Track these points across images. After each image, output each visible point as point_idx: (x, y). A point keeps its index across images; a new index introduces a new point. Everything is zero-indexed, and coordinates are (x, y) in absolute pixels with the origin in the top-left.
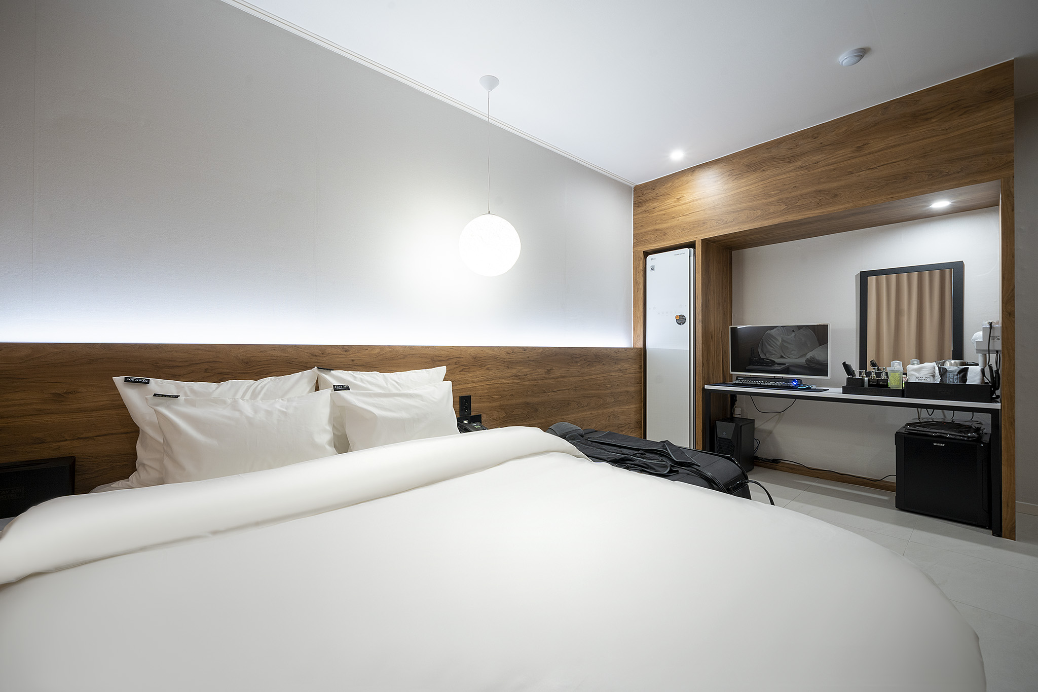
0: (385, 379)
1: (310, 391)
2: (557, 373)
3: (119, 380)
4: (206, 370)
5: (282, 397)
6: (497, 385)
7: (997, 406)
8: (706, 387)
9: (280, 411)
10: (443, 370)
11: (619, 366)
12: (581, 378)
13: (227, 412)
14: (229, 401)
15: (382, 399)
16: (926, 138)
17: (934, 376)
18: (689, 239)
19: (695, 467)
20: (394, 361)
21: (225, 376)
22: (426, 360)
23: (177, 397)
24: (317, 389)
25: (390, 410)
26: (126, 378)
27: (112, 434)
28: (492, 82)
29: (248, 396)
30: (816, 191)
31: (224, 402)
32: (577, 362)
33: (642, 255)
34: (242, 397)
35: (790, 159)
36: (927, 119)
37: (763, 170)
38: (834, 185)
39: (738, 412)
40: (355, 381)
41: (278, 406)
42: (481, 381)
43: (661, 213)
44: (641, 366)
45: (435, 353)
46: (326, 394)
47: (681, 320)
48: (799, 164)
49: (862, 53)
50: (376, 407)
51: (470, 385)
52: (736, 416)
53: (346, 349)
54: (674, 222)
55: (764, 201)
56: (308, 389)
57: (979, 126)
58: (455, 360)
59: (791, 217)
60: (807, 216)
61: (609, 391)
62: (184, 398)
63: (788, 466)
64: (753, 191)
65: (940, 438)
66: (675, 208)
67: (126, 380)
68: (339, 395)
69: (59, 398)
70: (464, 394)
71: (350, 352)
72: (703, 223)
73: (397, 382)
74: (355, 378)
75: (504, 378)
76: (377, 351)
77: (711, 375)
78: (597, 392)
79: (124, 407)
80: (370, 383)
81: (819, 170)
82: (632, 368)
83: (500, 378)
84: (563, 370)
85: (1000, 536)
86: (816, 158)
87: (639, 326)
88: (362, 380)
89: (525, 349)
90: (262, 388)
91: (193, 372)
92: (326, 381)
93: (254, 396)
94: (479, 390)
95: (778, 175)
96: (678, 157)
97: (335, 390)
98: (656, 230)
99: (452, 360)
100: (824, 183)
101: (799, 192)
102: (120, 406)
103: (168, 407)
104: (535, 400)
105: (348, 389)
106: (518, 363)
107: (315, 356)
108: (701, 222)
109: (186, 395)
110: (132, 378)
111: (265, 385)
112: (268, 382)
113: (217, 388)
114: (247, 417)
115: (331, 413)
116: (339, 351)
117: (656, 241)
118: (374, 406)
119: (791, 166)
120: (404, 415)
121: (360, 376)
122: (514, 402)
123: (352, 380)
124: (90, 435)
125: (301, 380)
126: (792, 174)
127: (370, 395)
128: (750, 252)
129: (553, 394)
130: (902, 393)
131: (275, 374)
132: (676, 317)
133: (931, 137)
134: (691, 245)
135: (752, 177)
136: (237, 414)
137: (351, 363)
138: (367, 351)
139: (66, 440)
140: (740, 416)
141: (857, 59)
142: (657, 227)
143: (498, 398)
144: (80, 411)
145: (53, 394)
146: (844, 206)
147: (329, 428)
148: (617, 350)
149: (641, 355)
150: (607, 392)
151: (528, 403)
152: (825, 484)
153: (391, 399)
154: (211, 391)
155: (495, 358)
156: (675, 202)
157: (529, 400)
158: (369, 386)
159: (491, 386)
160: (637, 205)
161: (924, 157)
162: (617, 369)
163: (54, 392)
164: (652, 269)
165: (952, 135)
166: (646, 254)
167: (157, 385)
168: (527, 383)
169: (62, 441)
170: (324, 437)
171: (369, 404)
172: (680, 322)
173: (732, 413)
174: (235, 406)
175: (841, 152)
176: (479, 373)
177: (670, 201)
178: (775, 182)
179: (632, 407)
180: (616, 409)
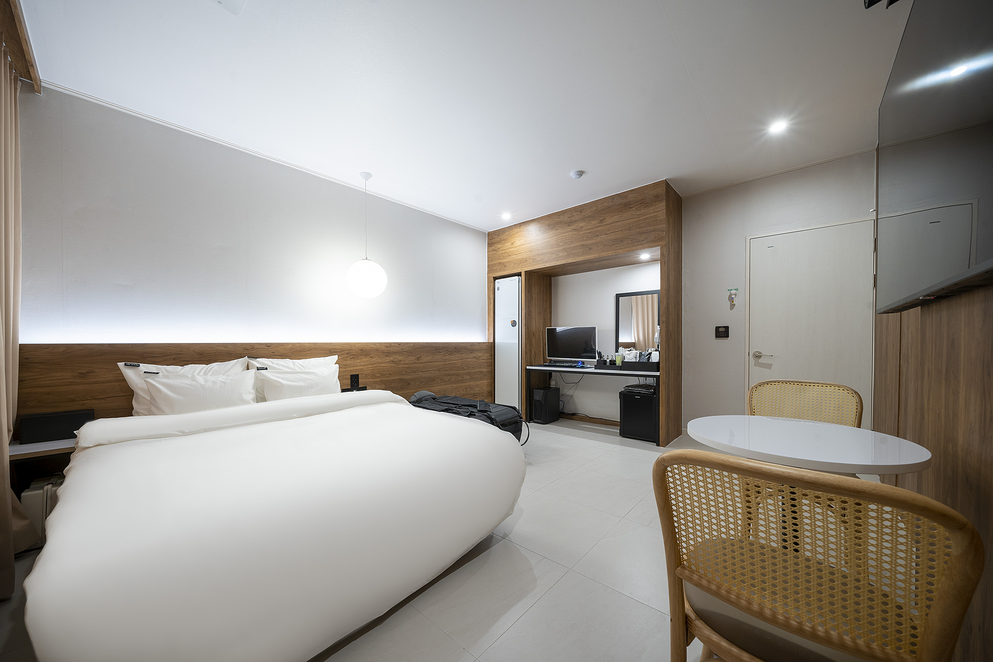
0: (294, 364)
1: (243, 370)
2: (425, 359)
3: (121, 365)
4: (174, 359)
5: (224, 374)
6: (378, 368)
7: (658, 374)
8: (528, 367)
9: (221, 381)
10: (336, 358)
11: (474, 355)
12: (444, 363)
13: (188, 382)
14: (190, 376)
15: (288, 375)
16: (630, 219)
17: (636, 358)
18: (518, 271)
19: (488, 413)
20: (303, 353)
21: (188, 363)
22: (326, 352)
23: (158, 373)
24: (248, 369)
25: (293, 381)
26: (125, 364)
27: (116, 396)
28: (368, 176)
29: (202, 373)
30: (581, 245)
31: (187, 377)
32: (440, 352)
33: (492, 279)
34: (198, 374)
35: (569, 224)
36: (631, 208)
37: (556, 229)
38: (590, 242)
39: (553, 384)
40: (272, 365)
41: (220, 379)
42: (366, 365)
43: (503, 252)
44: (492, 355)
45: (332, 347)
46: (252, 372)
47: (514, 324)
48: (573, 227)
49: (581, 173)
50: (284, 379)
51: (358, 368)
52: (551, 386)
53: (268, 345)
54: (510, 259)
55: (556, 249)
56: (242, 369)
57: (652, 215)
58: (347, 352)
59: (570, 261)
60: (577, 260)
61: (466, 371)
62: (162, 374)
63: (581, 417)
64: (551, 242)
65: (639, 394)
66: (511, 249)
67: (125, 365)
68: (260, 372)
69: (83, 375)
70: (354, 373)
71: (271, 347)
72: (524, 261)
73: (301, 365)
74: (273, 363)
75: (384, 363)
76: (291, 346)
77: (533, 360)
78: (456, 372)
79: (124, 380)
80: (282, 366)
81: (583, 232)
82: (486, 356)
83: (381, 363)
84: (429, 357)
85: (659, 446)
86: (582, 224)
87: (491, 328)
88: (277, 364)
89: (399, 344)
90: (211, 369)
91: (166, 360)
92: (253, 365)
93: (206, 373)
94: (365, 370)
95: (563, 233)
96: (507, 218)
97: (258, 370)
98: (500, 263)
99: (344, 352)
100: (585, 240)
101: (573, 245)
102: (122, 380)
103: (152, 379)
104: (408, 377)
105: (266, 369)
106: (394, 353)
107: (247, 350)
108: (524, 260)
109: (162, 372)
110: (129, 363)
111: (213, 367)
112: (215, 365)
113: (182, 369)
114: (201, 384)
115: (255, 383)
116: (264, 347)
117: (500, 271)
118: (283, 379)
119: (570, 228)
120: (302, 384)
121: (276, 362)
122: (391, 378)
123: (271, 364)
124: (102, 397)
125: (236, 365)
126: (570, 233)
127: (280, 373)
128: (561, 278)
129: (421, 373)
130: (620, 368)
131: (220, 361)
132: (511, 322)
133: (632, 219)
134: (519, 274)
135: (551, 233)
136: (195, 383)
137: (273, 354)
138: (283, 347)
139: (88, 400)
140: (554, 386)
141: (579, 176)
142: (500, 261)
143: (379, 376)
144: (96, 383)
145: (80, 373)
146: (595, 256)
147: (253, 391)
148: (472, 344)
149: (491, 348)
150: (464, 372)
151: (402, 379)
152: (599, 427)
153: (295, 375)
154: (178, 371)
155: (377, 350)
156: (511, 245)
157: (403, 377)
158: (282, 368)
159: (374, 368)
160: (490, 245)
161: (629, 230)
162: (472, 356)
163: (80, 372)
164: (498, 289)
165: (641, 218)
166: (495, 278)
167: (144, 367)
168: (402, 366)
169: (86, 400)
170: (250, 395)
171: (279, 378)
172: (513, 325)
173: (549, 384)
174: (193, 378)
175: (593, 222)
176: (365, 360)
177: (508, 244)
178: (561, 238)
179: (486, 382)
180: (472, 383)
